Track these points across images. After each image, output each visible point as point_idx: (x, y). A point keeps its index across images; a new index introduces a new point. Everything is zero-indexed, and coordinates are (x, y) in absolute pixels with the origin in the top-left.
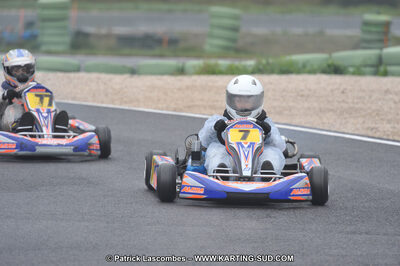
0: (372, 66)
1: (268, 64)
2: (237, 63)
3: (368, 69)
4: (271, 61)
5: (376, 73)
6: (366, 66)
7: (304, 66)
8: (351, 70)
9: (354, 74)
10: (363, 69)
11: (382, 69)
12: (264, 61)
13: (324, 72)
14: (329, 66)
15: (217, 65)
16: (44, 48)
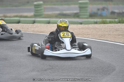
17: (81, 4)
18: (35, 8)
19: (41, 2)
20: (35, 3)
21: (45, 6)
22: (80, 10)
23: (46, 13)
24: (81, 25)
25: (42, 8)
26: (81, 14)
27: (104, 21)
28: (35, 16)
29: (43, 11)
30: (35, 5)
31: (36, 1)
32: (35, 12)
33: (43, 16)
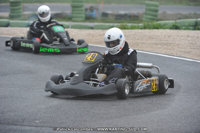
0: (193, 26)
1: (148, 25)
2: (135, 25)
3: (191, 27)
4: (150, 24)
5: (195, 29)
6: (190, 26)
7: (164, 26)
8: (184, 27)
9: (185, 29)
10: (189, 27)
11: (197, 27)
12: (146, 24)
13: (171, 29)
14: (173, 26)
15: (126, 25)
16: (73, 19)
18: (11, 6)
21: (25, 5)
23: (26, 13)
24: (92, 30)
25: (21, 6)
28: (11, 17)
29: (22, 10)
32: (11, 12)
33: (22, 17)
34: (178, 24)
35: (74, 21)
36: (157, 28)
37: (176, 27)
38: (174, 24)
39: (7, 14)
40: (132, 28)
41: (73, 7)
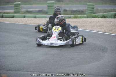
0: (113, 16)
1: (89, 16)
2: (82, 16)
4: (90, 15)
5: (114, 18)
7: (98, 16)
8: (108, 17)
9: (109, 18)
10: (111, 17)
12: (88, 15)
13: (101, 18)
14: (103, 16)
15: (77, 16)
17: (49, 4)
18: (15, 7)
19: (19, 3)
20: (15, 3)
21: (22, 6)
22: (48, 8)
23: (23, 10)
25: (20, 6)
26: (49, 11)
27: (76, 17)
28: (15, 13)
29: (21, 9)
30: (15, 5)
31: (15, 2)
32: (15, 10)
34: (105, 15)
35: (49, 14)
36: (94, 17)
37: (104, 17)
38: (103, 15)
39: (12, 11)
40: (81, 18)
41: (49, 7)
